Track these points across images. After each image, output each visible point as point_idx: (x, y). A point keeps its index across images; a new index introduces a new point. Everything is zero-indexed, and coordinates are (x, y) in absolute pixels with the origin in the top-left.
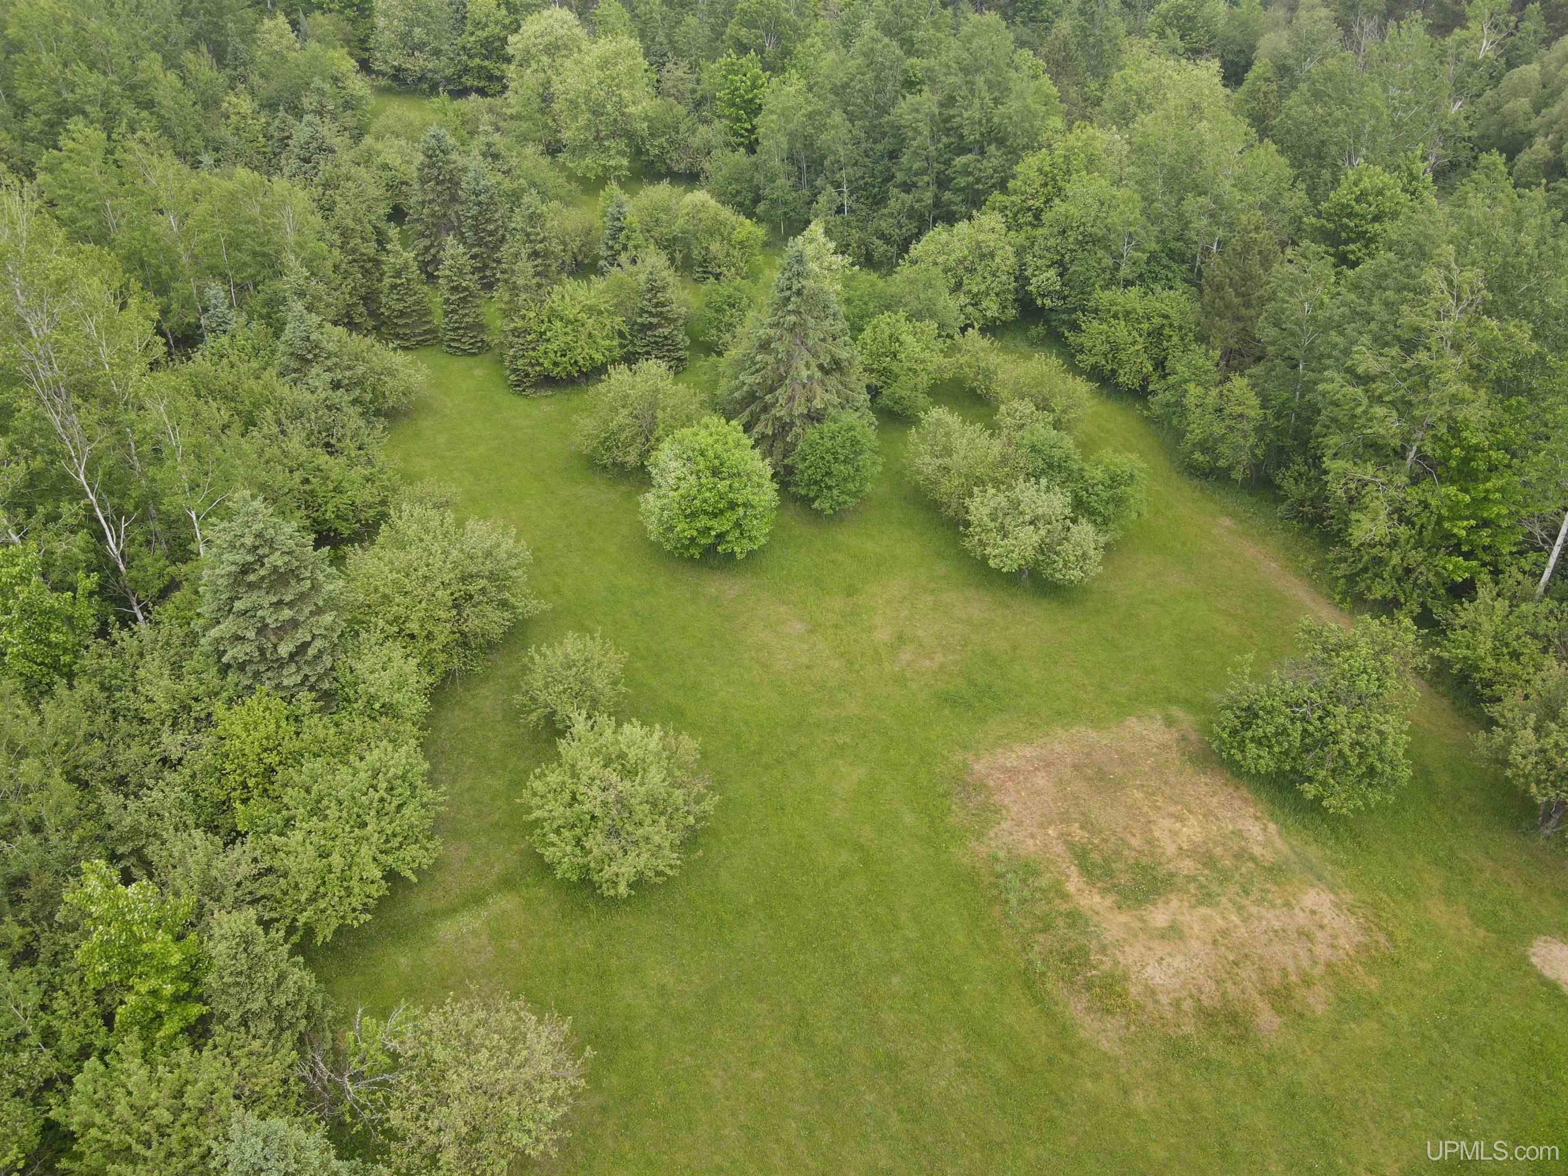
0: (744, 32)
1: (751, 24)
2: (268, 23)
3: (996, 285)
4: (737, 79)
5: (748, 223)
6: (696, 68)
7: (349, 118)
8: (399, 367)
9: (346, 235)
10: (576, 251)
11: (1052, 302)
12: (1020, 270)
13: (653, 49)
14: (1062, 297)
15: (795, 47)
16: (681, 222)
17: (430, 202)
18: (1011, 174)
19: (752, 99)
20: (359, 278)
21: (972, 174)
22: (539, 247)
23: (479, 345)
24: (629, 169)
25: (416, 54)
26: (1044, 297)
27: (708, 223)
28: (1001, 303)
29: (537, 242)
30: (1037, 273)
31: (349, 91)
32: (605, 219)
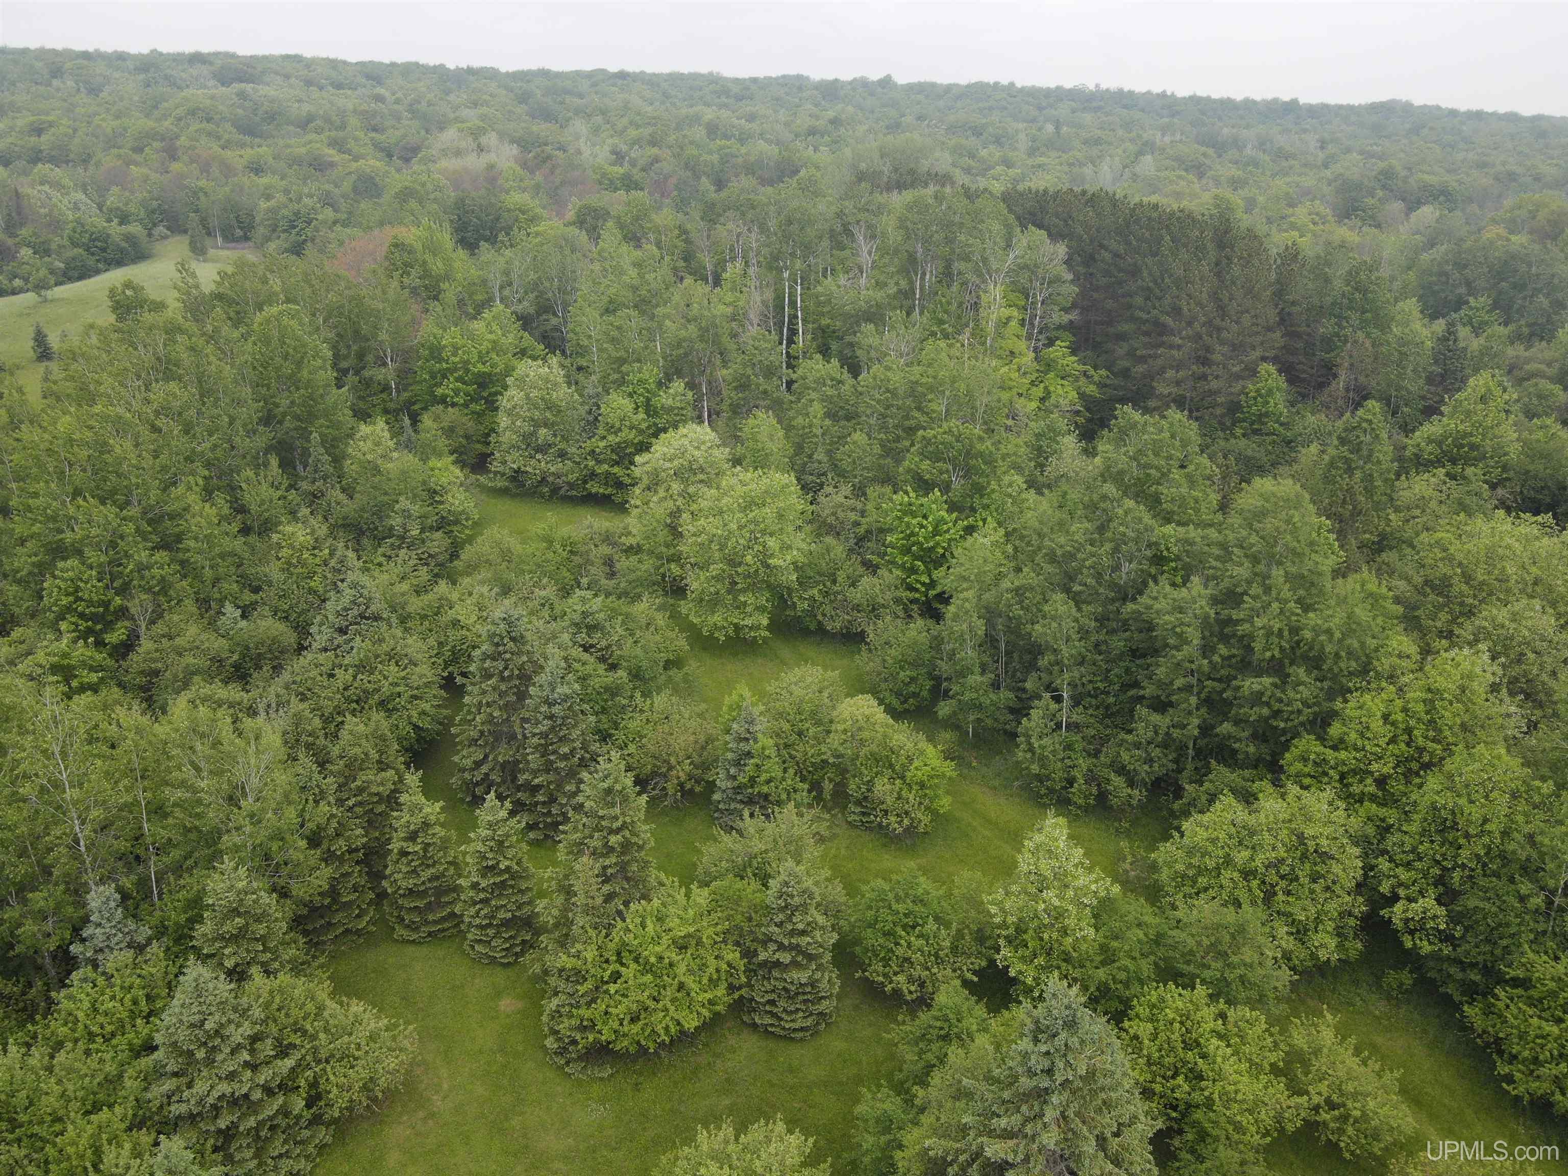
0: (926, 465)
1: (936, 457)
2: (364, 429)
3: (1333, 907)
4: (914, 521)
5: (930, 750)
6: (860, 492)
7: (437, 542)
8: (363, 1043)
9: (353, 767)
10: (683, 777)
11: (1430, 943)
12: (1365, 875)
13: (810, 467)
14: (1446, 937)
15: (989, 483)
16: (834, 741)
17: (488, 705)
18: (1334, 714)
19: (933, 548)
20: (358, 835)
21: (1268, 704)
22: (614, 840)
23: (518, 949)
24: (769, 628)
25: (539, 456)
26: (1417, 935)
27: (874, 747)
28: (1339, 933)
29: (612, 832)
30: (1402, 892)
31: (447, 506)
32: (728, 738)
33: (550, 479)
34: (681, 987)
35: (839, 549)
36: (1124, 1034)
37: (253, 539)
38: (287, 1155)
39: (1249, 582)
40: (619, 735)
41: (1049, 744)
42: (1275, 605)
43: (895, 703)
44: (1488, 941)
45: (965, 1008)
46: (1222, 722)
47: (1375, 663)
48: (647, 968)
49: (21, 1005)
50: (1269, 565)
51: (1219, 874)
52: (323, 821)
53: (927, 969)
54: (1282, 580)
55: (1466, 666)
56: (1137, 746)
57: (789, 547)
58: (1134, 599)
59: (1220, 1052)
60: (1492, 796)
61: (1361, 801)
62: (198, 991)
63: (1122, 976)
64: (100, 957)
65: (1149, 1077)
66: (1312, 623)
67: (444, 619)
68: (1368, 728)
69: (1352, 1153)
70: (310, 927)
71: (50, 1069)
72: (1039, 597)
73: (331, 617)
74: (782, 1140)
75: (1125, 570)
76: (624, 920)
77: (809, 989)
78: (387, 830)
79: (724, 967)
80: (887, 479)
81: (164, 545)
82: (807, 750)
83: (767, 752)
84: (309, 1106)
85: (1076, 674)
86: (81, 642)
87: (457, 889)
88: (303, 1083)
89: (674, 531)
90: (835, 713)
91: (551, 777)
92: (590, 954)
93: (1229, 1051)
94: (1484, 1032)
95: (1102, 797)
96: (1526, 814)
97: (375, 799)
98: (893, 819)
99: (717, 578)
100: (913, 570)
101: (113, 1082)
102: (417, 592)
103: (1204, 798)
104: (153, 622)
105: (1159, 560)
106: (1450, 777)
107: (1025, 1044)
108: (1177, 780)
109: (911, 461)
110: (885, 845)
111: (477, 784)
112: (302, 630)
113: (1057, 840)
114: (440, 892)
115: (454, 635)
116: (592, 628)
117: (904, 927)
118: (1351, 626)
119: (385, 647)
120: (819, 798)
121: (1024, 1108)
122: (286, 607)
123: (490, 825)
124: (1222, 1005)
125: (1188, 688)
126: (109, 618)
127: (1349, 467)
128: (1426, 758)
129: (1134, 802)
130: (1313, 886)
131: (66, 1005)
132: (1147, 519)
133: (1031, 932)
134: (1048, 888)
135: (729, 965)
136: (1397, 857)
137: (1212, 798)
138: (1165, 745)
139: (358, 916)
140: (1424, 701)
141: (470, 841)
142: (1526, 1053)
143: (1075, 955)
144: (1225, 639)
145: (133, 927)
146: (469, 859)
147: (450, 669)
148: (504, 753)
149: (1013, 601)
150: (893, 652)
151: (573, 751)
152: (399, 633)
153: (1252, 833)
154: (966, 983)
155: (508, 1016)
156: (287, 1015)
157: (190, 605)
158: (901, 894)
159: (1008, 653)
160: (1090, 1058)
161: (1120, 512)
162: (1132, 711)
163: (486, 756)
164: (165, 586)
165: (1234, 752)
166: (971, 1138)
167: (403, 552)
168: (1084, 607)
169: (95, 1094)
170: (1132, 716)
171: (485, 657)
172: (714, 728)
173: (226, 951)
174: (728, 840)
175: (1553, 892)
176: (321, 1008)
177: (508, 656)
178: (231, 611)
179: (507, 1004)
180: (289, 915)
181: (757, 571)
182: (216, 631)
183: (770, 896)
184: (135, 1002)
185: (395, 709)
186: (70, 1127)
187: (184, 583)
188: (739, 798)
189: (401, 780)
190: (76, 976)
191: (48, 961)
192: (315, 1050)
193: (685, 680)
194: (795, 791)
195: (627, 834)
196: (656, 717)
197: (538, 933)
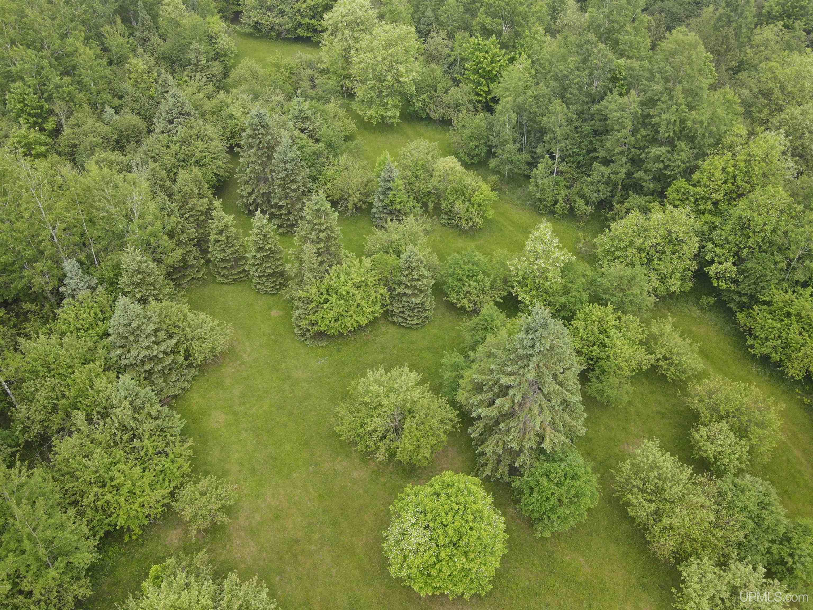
0: (488, 20)
1: (495, 15)
3: (681, 266)
4: (481, 55)
5: (485, 187)
6: (451, 36)
7: (216, 67)
8: (208, 332)
9: (186, 197)
10: (356, 201)
11: (726, 284)
12: (700, 251)
13: (423, 20)
14: (735, 281)
15: (524, 32)
16: (434, 181)
17: (253, 163)
18: (697, 167)
19: (491, 71)
20: (193, 232)
21: (663, 162)
22: (322, 235)
23: (278, 287)
24: (400, 117)
25: (268, 13)
26: (720, 280)
27: (455, 185)
28: (682, 279)
29: (320, 231)
30: (716, 259)
31: (219, 45)
32: (379, 180)
33: (276, 27)
34: (358, 305)
35: (438, 70)
36: (571, 327)
37: (114, 67)
38: (178, 380)
39: (662, 93)
40: (321, 178)
41: (547, 182)
42: (674, 107)
43: (467, 160)
44: (754, 283)
45: (495, 315)
46: (638, 171)
47: (723, 140)
48: (341, 297)
49: (41, 315)
50: (674, 84)
51: (626, 250)
52: (174, 225)
53: (478, 296)
54: (680, 92)
55: (771, 142)
56: (592, 183)
57: (411, 70)
58: (598, 102)
59: (616, 335)
60: (770, 212)
61: (703, 213)
62: (126, 310)
63: (573, 300)
64: (75, 293)
65: (581, 346)
66: (693, 117)
67: (224, 114)
68: (713, 175)
69: (672, 379)
70: (174, 277)
71: (61, 345)
72: (547, 101)
73: (163, 114)
74: (407, 375)
75: (595, 84)
76: (329, 274)
77: (420, 306)
78: (207, 229)
79: (379, 296)
80: (467, 28)
81: (67, 73)
82: (420, 186)
83: (399, 188)
84: (186, 359)
85: (564, 145)
86: (32, 130)
87: (245, 258)
88: (181, 350)
89: (347, 59)
90: (435, 166)
91: (288, 201)
92: (314, 290)
93: (620, 335)
94: (745, 325)
95: (572, 210)
96: (786, 221)
97: (200, 213)
98: (464, 222)
99: (371, 89)
100: (479, 84)
101: (93, 350)
102: (208, 97)
103: (623, 211)
104: (68, 117)
105: (614, 79)
106: (751, 201)
107: (522, 335)
108: (611, 202)
109: (481, 17)
110: (459, 235)
111: (250, 204)
112: (149, 120)
113: (545, 235)
114: (236, 260)
115: (231, 123)
116: (305, 119)
117: (467, 277)
118: (714, 119)
119: (195, 131)
120: (426, 211)
121: (520, 363)
122: (138, 107)
123: (259, 227)
124: (620, 313)
125: (622, 153)
126: (44, 115)
127: (729, 20)
128: (741, 192)
129: (588, 213)
130: (673, 256)
131: (62, 315)
132: (610, 56)
133: (530, 279)
134: (540, 258)
135: (381, 295)
136: (717, 242)
137: (628, 212)
138: (607, 183)
139: (198, 271)
140: (745, 161)
141: (249, 235)
142: (762, 335)
143: (550, 290)
144: (645, 125)
145: (88, 279)
146: (249, 244)
147: (231, 142)
148: (263, 188)
149: (533, 103)
150: (467, 131)
151: (298, 187)
152: (201, 122)
153: (645, 230)
154: (497, 303)
155: (275, 318)
156: (170, 320)
157: (86, 107)
158: (467, 261)
159: (529, 132)
160: (552, 340)
161: (596, 51)
162: (591, 164)
163: (253, 190)
164: (71, 98)
165: (642, 187)
166: (494, 374)
167: (198, 74)
168: (571, 107)
169: (85, 356)
170: (591, 167)
171: (249, 137)
172: (371, 174)
173: (136, 290)
174: (380, 234)
175: (792, 260)
176: (185, 317)
177: (260, 136)
178: (109, 111)
179: (274, 313)
180: (164, 272)
181: (393, 85)
182: (103, 121)
183: (401, 262)
184: (96, 314)
185: (203, 165)
186: (76, 371)
187: (81, 95)
188: (385, 211)
189: (212, 204)
190: (65, 302)
191: (49, 294)
192: (185, 335)
193: (356, 147)
194: (414, 207)
195: (329, 232)
196: (341, 168)
197: (288, 279)
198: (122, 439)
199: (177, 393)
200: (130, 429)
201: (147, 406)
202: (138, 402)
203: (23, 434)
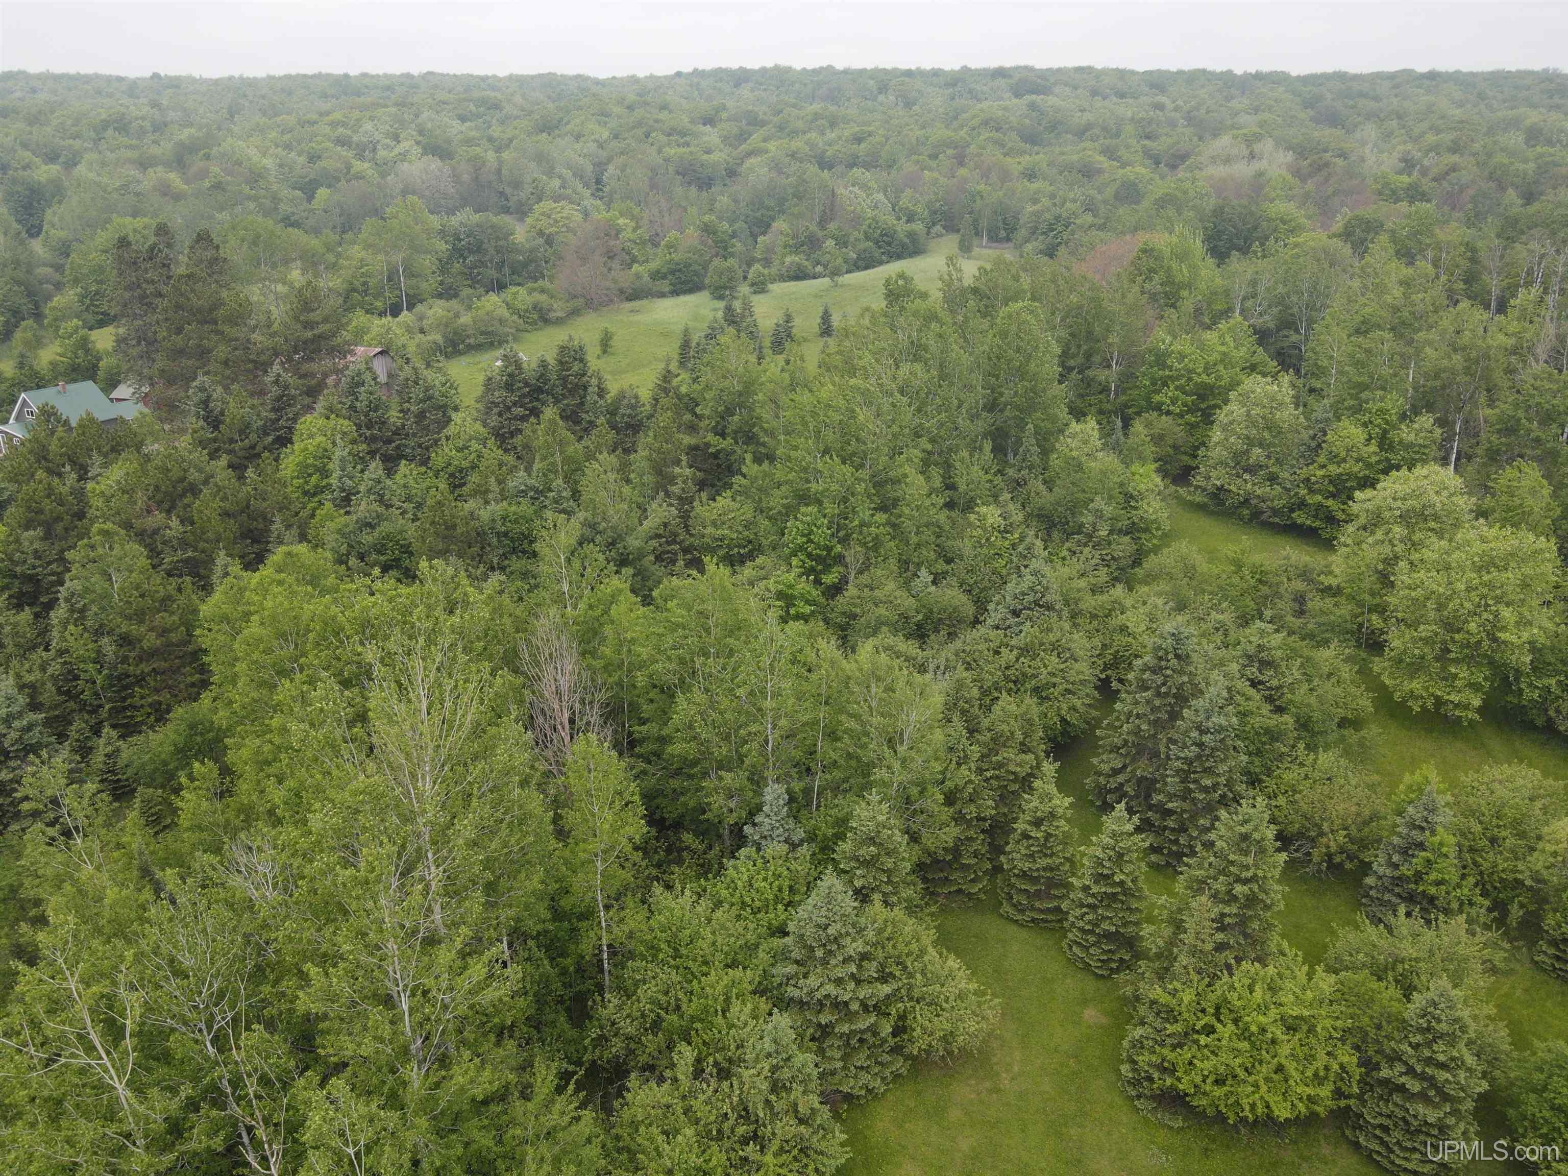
2: (1076, 427)
7: (1123, 546)
8: (952, 998)
9: (998, 742)
10: (1334, 848)
16: (1537, 861)
17: (1138, 716)
20: (988, 806)
22: (1239, 889)
23: (1114, 965)
24: (1480, 710)
25: (1246, 477)
29: (1238, 880)
31: (1140, 512)
32: (1398, 820)
34: (1280, 1069)
37: (955, 514)
38: (866, 1069)
40: (1271, 784)
48: (1245, 1034)
49: (701, 861)
52: (961, 783)
57: (1530, 623)
62: (829, 899)
64: (764, 843)
67: (1113, 623)
70: (930, 876)
71: (709, 920)
73: (1008, 599)
76: (1231, 975)
78: (1016, 809)
79: (1336, 1067)
82: (1498, 862)
83: (1444, 850)
84: (894, 1034)
86: (804, 578)
87: (1068, 886)
88: (894, 1012)
89: (1386, 580)
90: (1546, 830)
91: (1186, 806)
92: (1188, 997)
97: (1011, 777)
99: (1426, 641)
101: (751, 949)
102: (1092, 591)
104: (860, 572)
111: (1110, 791)
112: (981, 605)
114: (1051, 884)
115: (1119, 640)
116: (1265, 664)
119: (1052, 637)
120: (1501, 921)
122: (972, 582)
123: (1114, 835)
126: (829, 562)
131: (731, 872)
135: (1342, 1067)
139: (972, 881)
141: (1090, 844)
145: (792, 826)
146: (1085, 861)
147: (1109, 672)
148: (1143, 769)
151: (1215, 786)
152: (1067, 626)
155: (1089, 1027)
156: (894, 947)
157: (893, 564)
163: (1125, 767)
164: (877, 544)
167: (1086, 550)
169: (736, 953)
171: (1146, 668)
172: (1383, 805)
173: (858, 872)
174: (1372, 933)
176: (923, 952)
177: (1169, 672)
178: (925, 576)
179: (1091, 1015)
180: (915, 859)
181: (1479, 642)
182: (909, 591)
183: (1411, 1011)
184: (780, 890)
185: (1047, 698)
186: (713, 973)
187: (892, 544)
188: (1397, 890)
189: (1038, 766)
190: (743, 852)
191: (727, 832)
192: (910, 988)
193: (1361, 744)
194: (1471, 904)
195: (1256, 888)
196: (1317, 775)
197: (1138, 956)
198: (733, 1132)
199: (856, 1092)
200: (753, 1118)
201: (798, 1089)
202: (786, 1074)
203: (595, 1048)
